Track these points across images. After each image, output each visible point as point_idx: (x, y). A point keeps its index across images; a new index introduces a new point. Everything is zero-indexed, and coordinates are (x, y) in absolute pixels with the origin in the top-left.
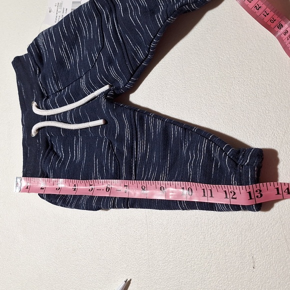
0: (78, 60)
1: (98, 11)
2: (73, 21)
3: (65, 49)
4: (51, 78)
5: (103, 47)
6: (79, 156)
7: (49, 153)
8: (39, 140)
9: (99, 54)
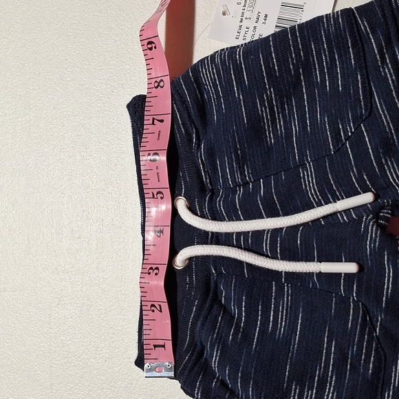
0: (295, 129)
1: (359, 35)
2: (296, 47)
3: (270, 102)
4: (230, 158)
5: (370, 115)
6: (282, 325)
7: (211, 307)
8: (191, 278)
9: (358, 128)
